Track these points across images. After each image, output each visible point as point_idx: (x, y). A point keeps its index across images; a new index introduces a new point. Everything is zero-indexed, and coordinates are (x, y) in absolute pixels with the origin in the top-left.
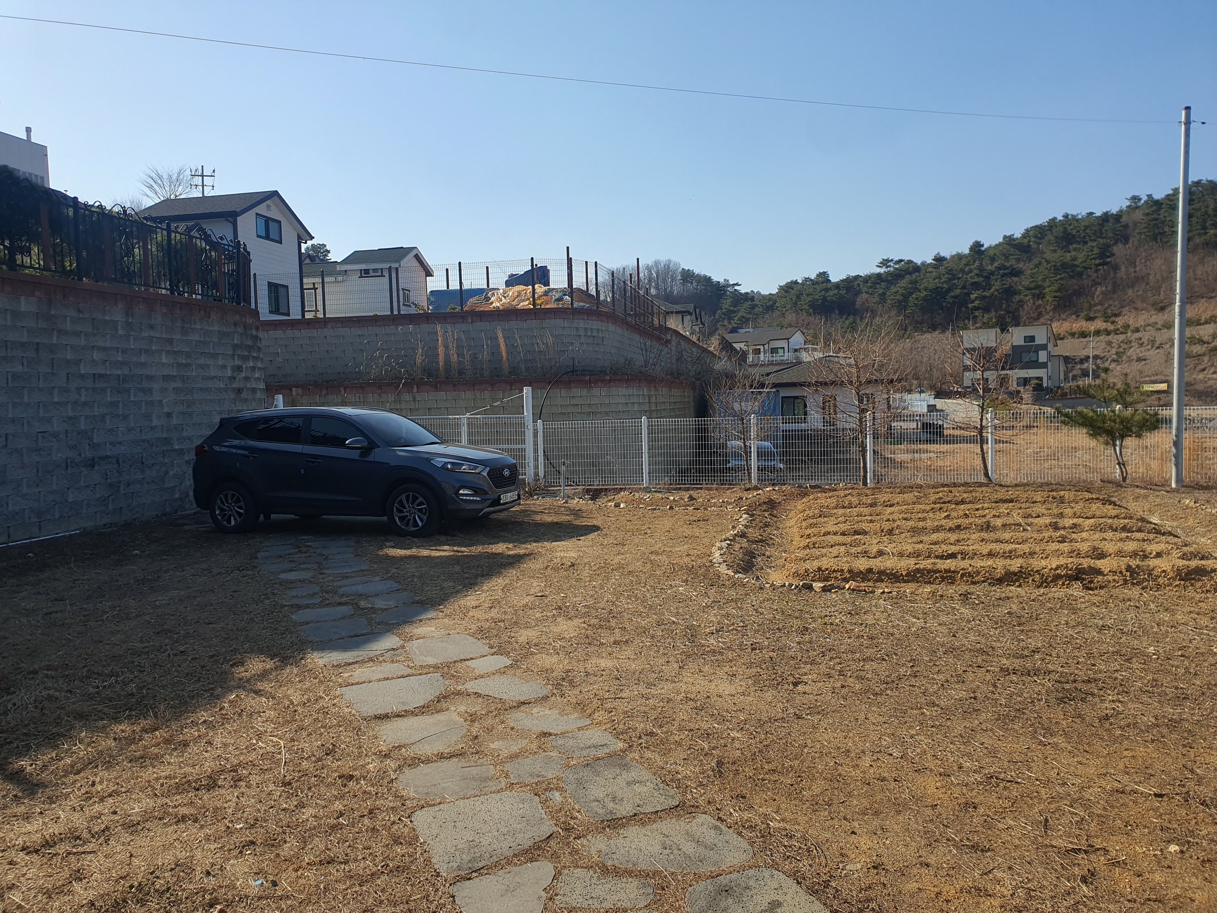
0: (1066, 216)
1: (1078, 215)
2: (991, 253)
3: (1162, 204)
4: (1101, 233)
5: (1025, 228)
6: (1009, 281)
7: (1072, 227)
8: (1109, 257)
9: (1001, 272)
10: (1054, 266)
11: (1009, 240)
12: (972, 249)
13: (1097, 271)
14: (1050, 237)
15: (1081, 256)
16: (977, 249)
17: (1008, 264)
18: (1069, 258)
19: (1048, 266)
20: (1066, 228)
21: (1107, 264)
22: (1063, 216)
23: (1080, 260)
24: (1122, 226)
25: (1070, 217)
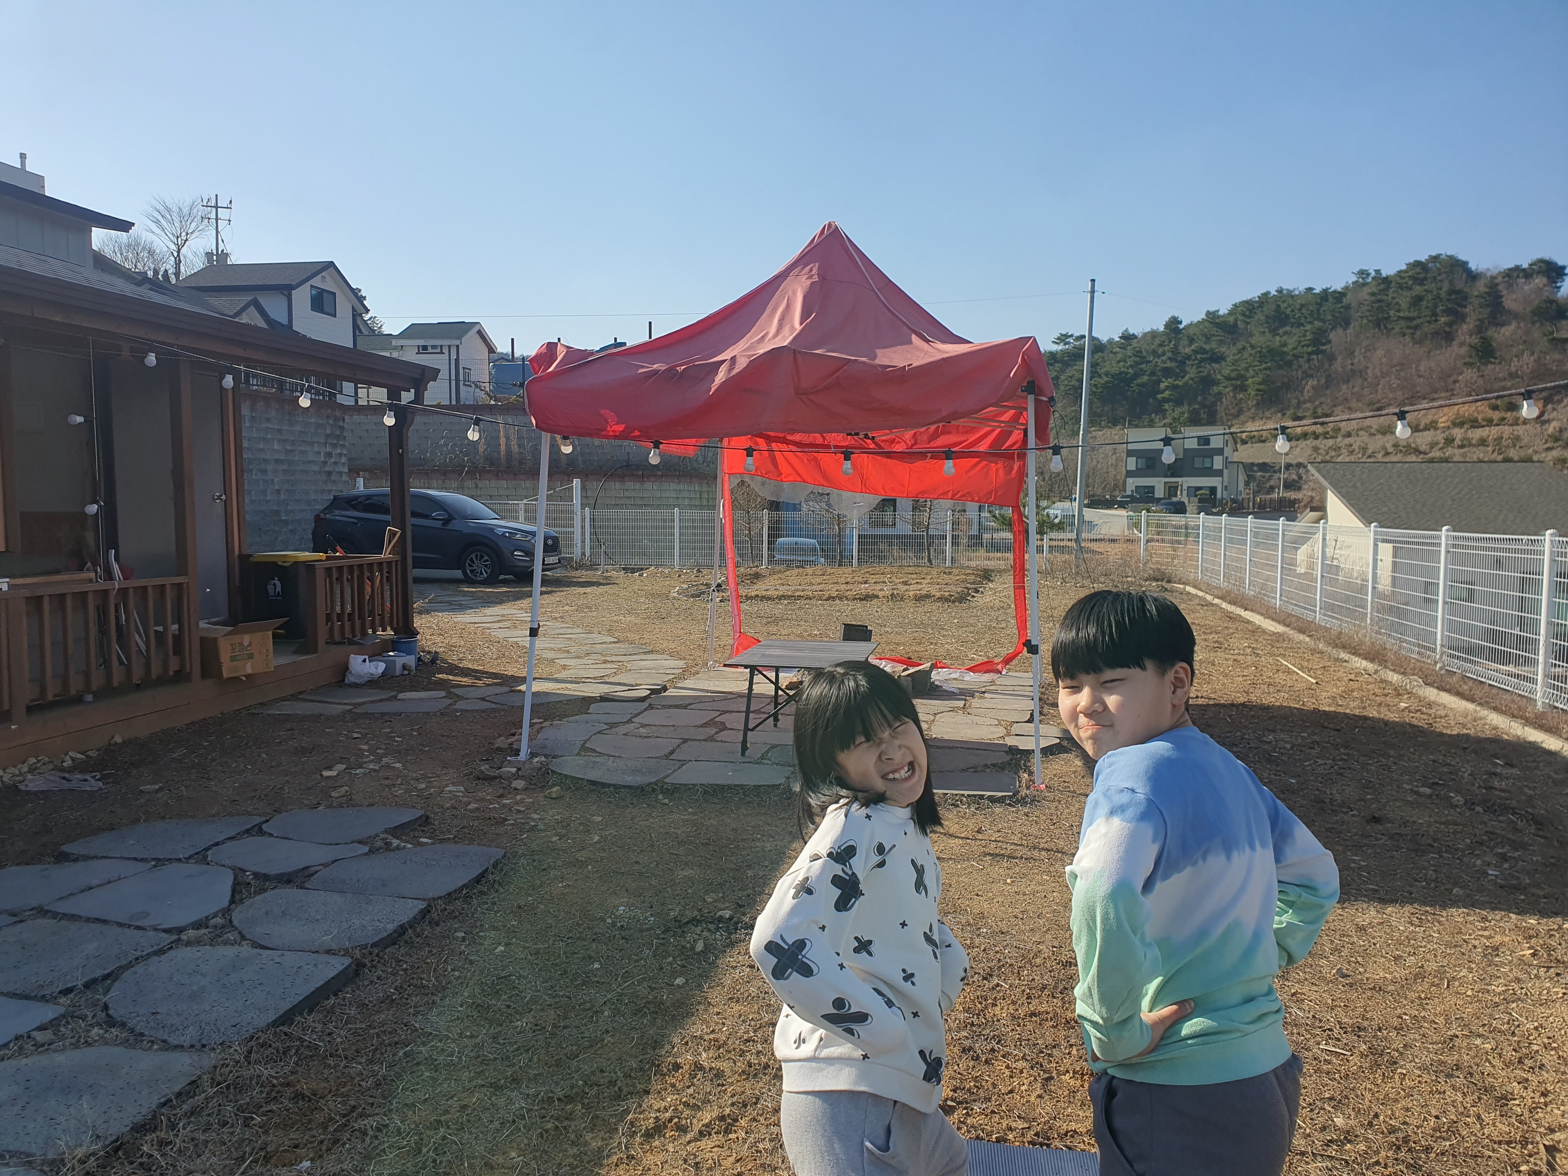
0: (1280, 291)
1: (1294, 290)
2: (1191, 331)
3: (1391, 282)
4: (1319, 314)
5: (1233, 303)
6: (1207, 368)
7: (1285, 305)
8: (1324, 344)
9: (1199, 356)
10: (1260, 352)
11: (1212, 316)
12: (1167, 326)
13: (1309, 361)
14: (1260, 316)
15: (1292, 342)
16: (1173, 326)
17: (1207, 347)
18: (1278, 343)
19: (1253, 352)
20: (1279, 306)
21: (1323, 352)
22: (1277, 291)
23: (1290, 347)
24: (1342, 307)
25: (1285, 292)
